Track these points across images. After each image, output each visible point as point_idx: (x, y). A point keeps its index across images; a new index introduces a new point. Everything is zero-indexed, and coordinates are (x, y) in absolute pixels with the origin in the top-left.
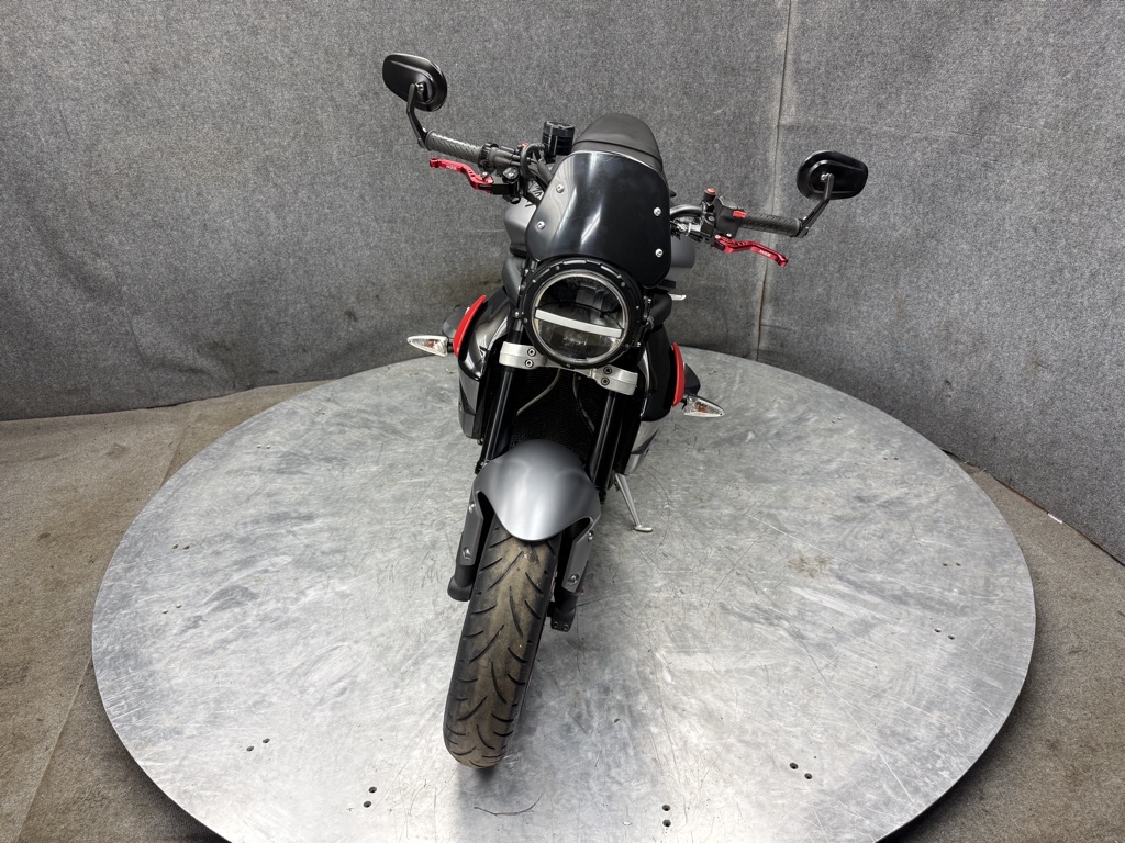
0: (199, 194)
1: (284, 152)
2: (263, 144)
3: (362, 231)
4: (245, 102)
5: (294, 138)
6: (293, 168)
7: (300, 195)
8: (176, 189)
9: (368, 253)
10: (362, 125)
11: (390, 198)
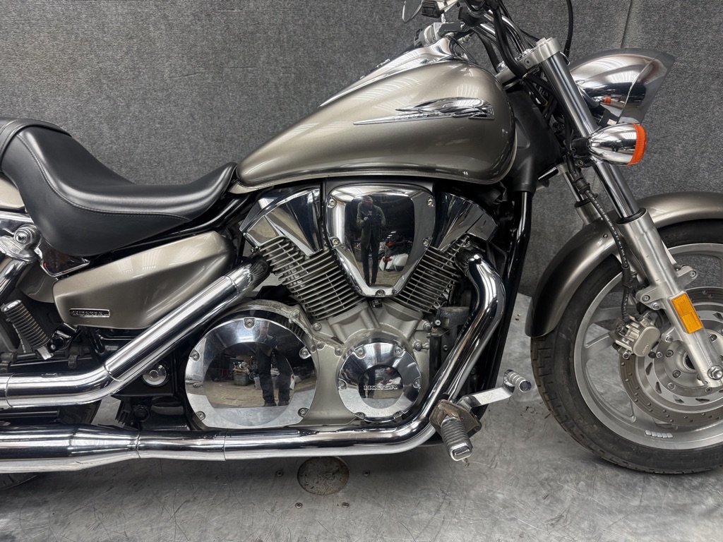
0: (35, 100)
1: (116, 65)
2: (97, 56)
3: (191, 147)
4: (80, 13)
5: (127, 53)
6: (125, 82)
7: (132, 108)
8: (13, 94)
9: (197, 168)
10: (195, 45)
11: (219, 118)
